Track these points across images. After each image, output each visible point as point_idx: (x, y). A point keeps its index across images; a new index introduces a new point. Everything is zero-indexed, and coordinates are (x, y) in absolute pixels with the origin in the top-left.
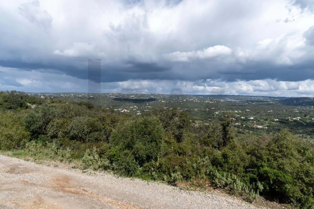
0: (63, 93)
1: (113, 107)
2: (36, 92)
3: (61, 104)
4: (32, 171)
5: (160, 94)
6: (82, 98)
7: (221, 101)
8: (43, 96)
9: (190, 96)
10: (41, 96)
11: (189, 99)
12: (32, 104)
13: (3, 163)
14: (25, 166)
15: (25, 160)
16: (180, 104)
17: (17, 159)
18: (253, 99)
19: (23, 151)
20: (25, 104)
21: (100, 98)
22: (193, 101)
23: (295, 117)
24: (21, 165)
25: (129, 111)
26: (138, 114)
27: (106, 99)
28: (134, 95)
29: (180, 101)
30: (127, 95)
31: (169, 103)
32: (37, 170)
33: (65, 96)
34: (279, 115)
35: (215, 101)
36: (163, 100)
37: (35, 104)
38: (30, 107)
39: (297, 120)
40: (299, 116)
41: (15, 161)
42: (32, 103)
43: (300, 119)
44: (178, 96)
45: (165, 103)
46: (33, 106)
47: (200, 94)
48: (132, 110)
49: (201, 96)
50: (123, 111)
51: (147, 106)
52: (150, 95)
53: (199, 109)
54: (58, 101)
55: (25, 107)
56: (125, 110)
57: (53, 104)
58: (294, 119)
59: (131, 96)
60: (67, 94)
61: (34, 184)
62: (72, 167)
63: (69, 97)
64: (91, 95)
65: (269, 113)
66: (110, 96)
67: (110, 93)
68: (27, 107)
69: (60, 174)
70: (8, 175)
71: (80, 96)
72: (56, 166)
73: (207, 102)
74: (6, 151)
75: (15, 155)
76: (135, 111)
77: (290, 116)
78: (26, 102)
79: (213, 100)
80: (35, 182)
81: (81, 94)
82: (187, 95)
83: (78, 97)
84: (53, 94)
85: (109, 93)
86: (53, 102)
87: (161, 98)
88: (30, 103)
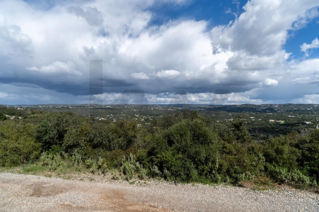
0: (41, 105)
1: (92, 116)
2: (12, 105)
3: (43, 115)
4: (66, 190)
5: (132, 105)
6: (61, 109)
7: (179, 109)
8: (20, 108)
9: (156, 106)
10: (17, 108)
11: (156, 108)
12: (11, 116)
13: (17, 183)
14: (51, 184)
15: (46, 176)
16: (149, 112)
17: (34, 176)
18: (202, 106)
19: (35, 165)
20: (3, 116)
21: (79, 109)
22: (159, 109)
23: (229, 119)
24: (45, 183)
25: (106, 119)
26: (114, 121)
27: (85, 110)
28: (110, 105)
29: (148, 109)
30: (104, 106)
31: (140, 111)
32: (71, 188)
33: (43, 107)
34: (219, 118)
35: (175, 109)
36: (135, 109)
37: (14, 115)
38: (9, 118)
39: (231, 121)
40: (232, 118)
41: (32, 179)
42: (11, 114)
43: (233, 120)
44: (147, 106)
45: (136, 111)
46: (13, 118)
47: (163, 104)
48: (108, 118)
49: (165, 105)
50: (100, 120)
51: (121, 114)
52: (123, 105)
53: (163, 115)
54: (39, 112)
55: (3, 119)
56: (103, 118)
57: (35, 115)
58: (229, 120)
59: (108, 106)
60: (46, 105)
61: (82, 207)
62: (112, 179)
63: (48, 108)
64: (70, 107)
65: (213, 116)
66: (88, 107)
67: (89, 104)
68: (5, 119)
69: (104, 189)
70: (35, 198)
71: (59, 107)
72: (91, 180)
73: (169, 109)
74: (12, 167)
75: (28, 171)
76: (111, 119)
77: (227, 118)
78: (3, 114)
79: (174, 108)
80: (81, 205)
81: (60, 105)
82: (154, 105)
83: (58, 108)
84: (30, 106)
85: (87, 104)
86: (33, 113)
87: (133, 108)
88: (8, 114)
